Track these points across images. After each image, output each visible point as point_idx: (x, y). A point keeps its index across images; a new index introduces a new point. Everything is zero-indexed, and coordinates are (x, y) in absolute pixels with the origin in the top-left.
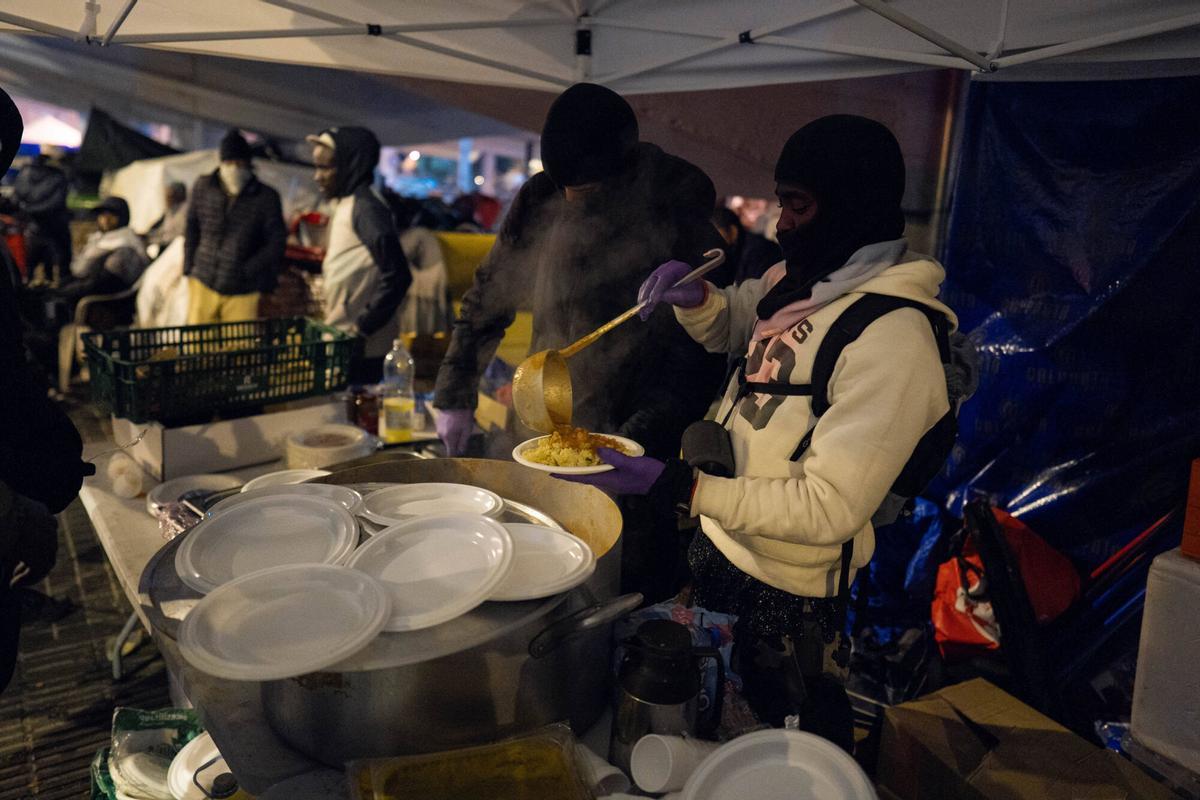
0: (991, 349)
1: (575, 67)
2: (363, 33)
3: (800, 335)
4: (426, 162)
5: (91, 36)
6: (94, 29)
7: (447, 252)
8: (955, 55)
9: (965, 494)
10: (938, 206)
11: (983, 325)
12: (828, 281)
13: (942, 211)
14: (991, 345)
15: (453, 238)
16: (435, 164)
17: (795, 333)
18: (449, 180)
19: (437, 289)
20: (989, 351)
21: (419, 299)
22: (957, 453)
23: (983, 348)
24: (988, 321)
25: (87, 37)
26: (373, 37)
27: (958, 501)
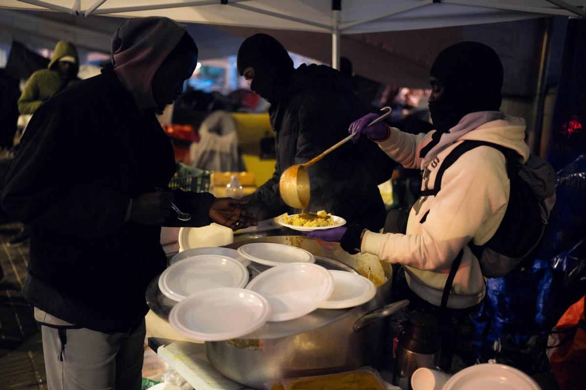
0: (580, 175)
1: (332, 17)
2: (218, 3)
3: (434, 165)
4: (206, 69)
5: (78, 11)
6: (79, 7)
7: (237, 125)
8: (562, 8)
9: (565, 261)
10: (538, 91)
11: (575, 161)
12: (450, 132)
13: (540, 95)
14: (580, 173)
15: (240, 116)
16: (211, 71)
17: (432, 164)
18: (220, 80)
19: (232, 147)
20: (579, 176)
21: (221, 154)
22: (559, 235)
23: (575, 175)
24: (578, 159)
25: (77, 12)
26: (223, 5)
27: (560, 265)
